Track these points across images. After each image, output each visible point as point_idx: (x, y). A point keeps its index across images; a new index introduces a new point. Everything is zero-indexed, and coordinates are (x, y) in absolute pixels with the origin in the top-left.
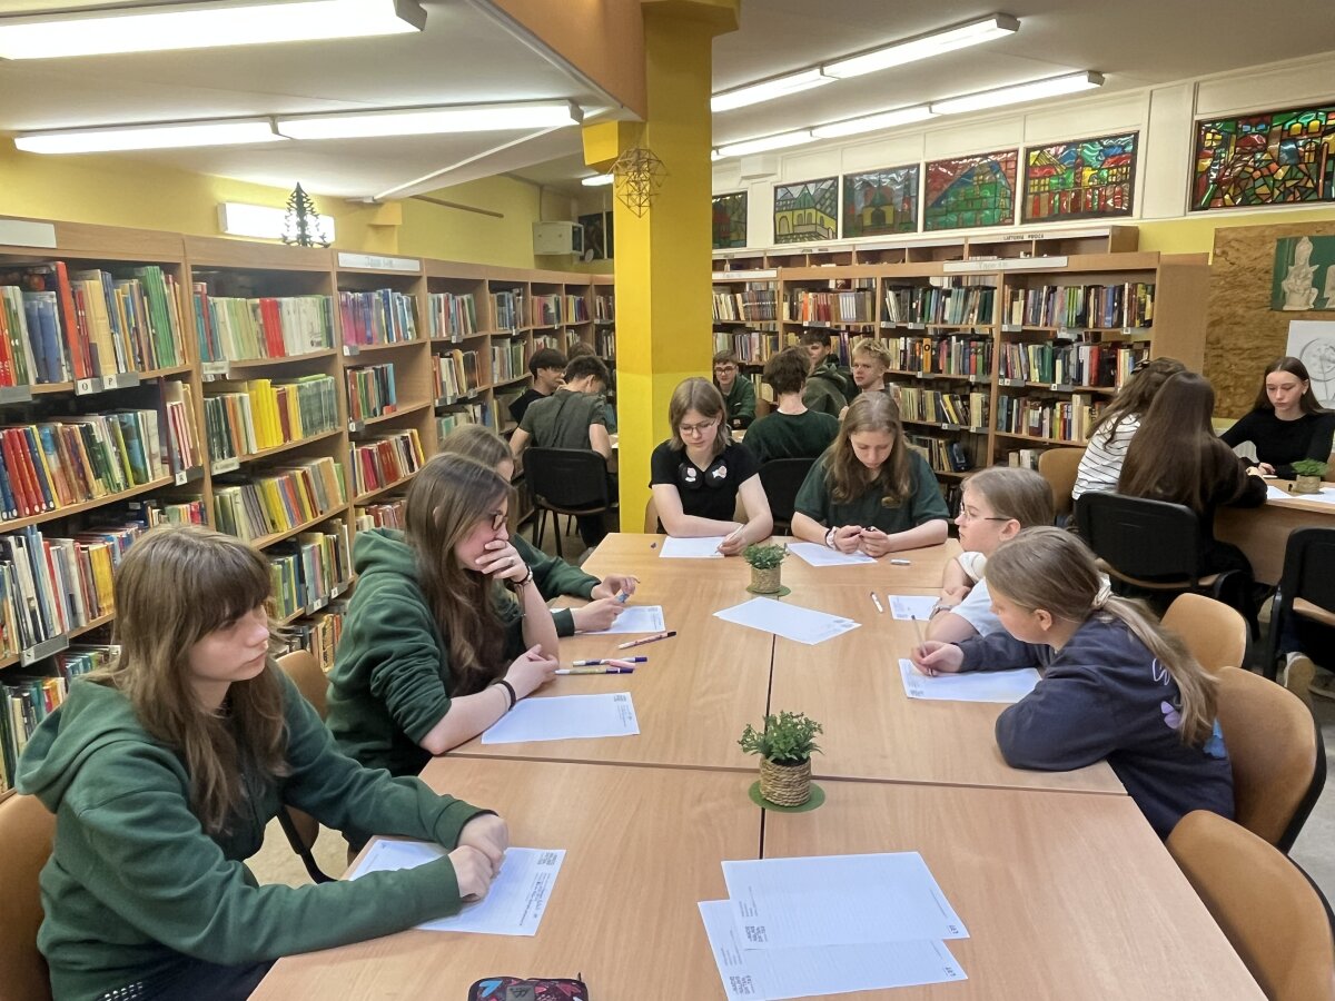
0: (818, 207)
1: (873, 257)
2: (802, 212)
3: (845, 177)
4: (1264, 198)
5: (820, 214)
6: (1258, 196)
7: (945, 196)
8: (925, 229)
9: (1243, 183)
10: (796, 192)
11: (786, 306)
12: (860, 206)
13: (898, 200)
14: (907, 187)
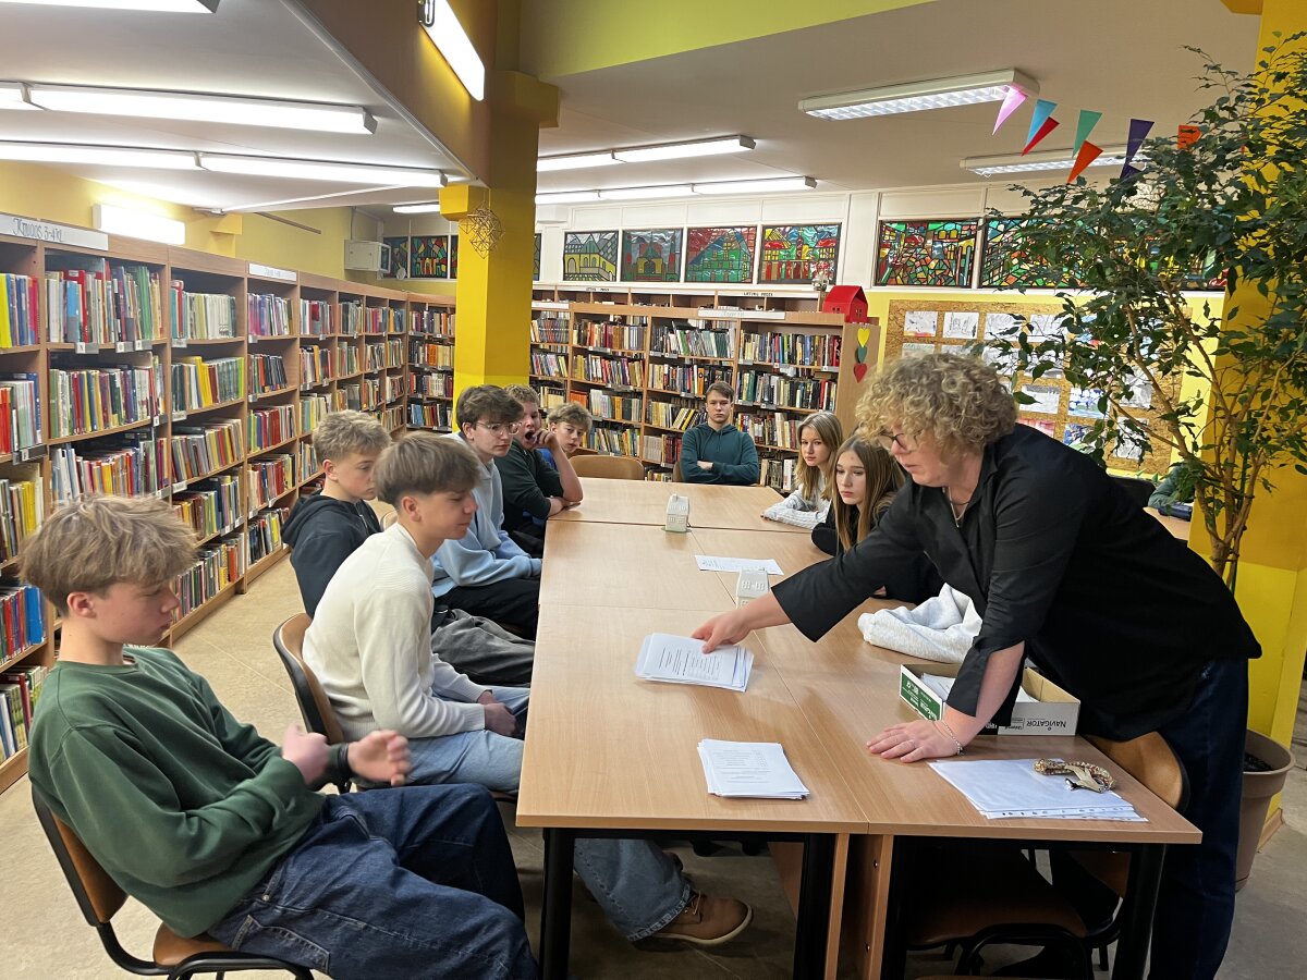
0: (602, 253)
1: (645, 299)
2: (588, 256)
3: (624, 232)
4: (922, 281)
5: (603, 260)
6: (918, 279)
7: (702, 255)
8: (686, 281)
10: (583, 239)
11: (576, 332)
12: (635, 256)
13: (666, 255)
14: (673, 246)
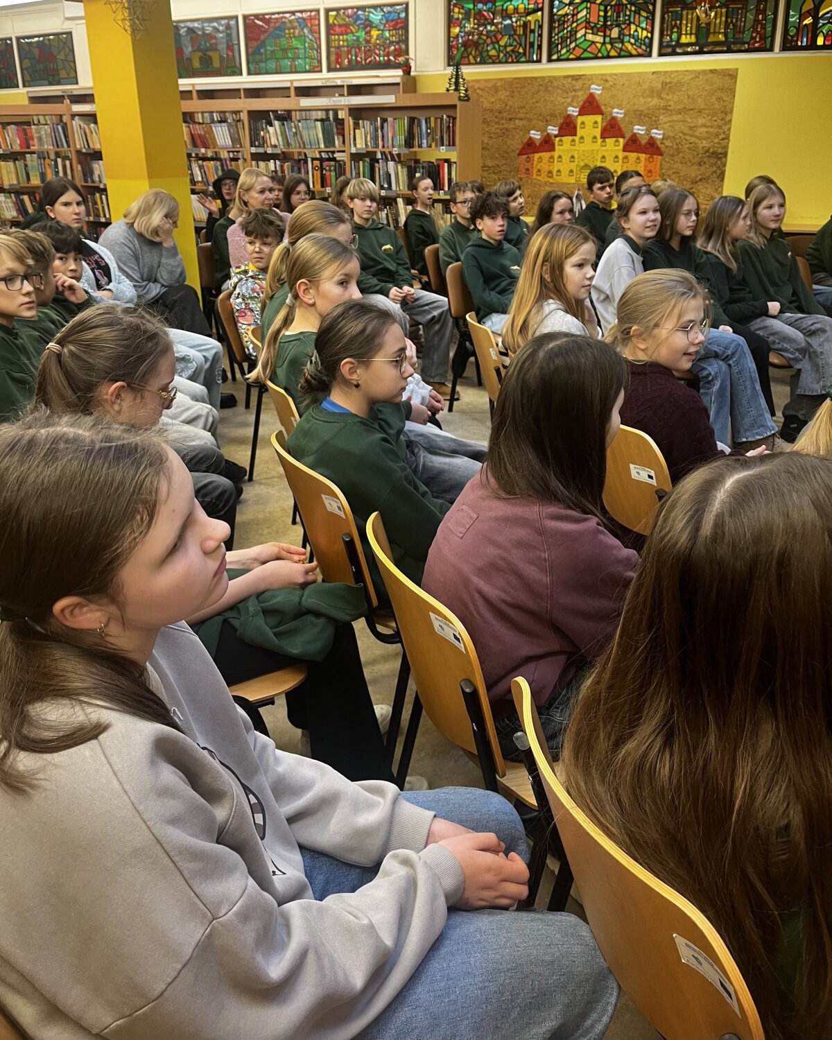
4: (494, 58)
6: (490, 57)
7: (263, 45)
8: (250, 73)
9: (480, 48)
12: (188, 50)
13: (222, 47)
14: (229, 36)
